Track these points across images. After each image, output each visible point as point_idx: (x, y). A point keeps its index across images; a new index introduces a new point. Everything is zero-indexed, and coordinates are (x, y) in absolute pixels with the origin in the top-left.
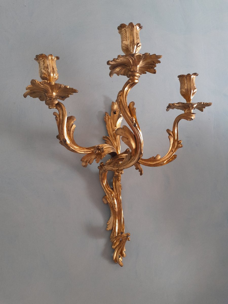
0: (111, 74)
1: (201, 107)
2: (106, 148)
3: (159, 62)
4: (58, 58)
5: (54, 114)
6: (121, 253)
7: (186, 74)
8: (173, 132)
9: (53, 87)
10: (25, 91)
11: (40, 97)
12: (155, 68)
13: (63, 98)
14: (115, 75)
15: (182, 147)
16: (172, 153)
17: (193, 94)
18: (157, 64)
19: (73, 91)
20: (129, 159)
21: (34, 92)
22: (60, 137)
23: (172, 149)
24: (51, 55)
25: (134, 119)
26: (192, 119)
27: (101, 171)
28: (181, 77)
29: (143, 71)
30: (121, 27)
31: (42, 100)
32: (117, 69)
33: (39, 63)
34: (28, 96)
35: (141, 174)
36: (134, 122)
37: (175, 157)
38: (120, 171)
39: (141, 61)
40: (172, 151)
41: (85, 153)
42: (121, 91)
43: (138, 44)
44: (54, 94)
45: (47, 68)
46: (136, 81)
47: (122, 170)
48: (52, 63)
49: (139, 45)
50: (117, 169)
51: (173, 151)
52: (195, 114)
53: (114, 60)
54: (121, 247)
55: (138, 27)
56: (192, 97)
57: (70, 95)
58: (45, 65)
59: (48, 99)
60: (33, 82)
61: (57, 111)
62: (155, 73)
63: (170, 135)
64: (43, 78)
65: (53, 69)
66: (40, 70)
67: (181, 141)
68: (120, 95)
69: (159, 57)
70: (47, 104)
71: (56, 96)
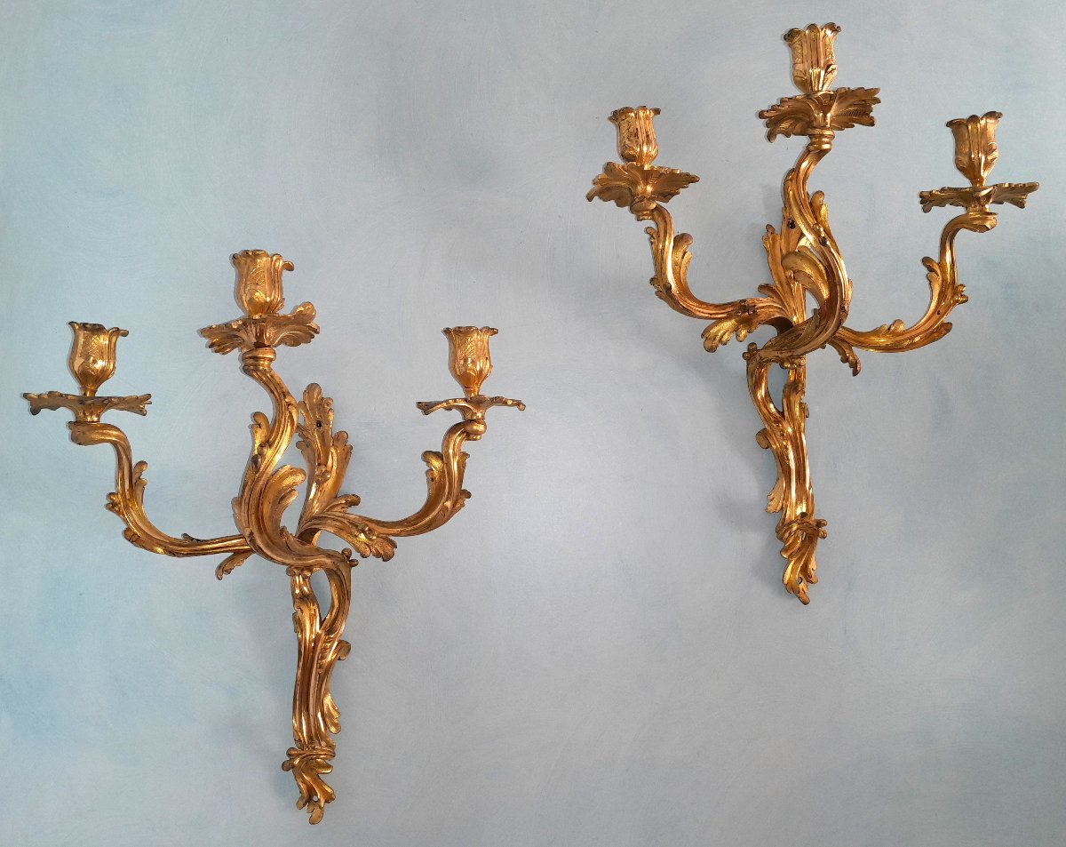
0: (770, 137)
1: (1016, 194)
2: (763, 307)
3: (878, 101)
4: (657, 111)
5: (648, 230)
6: (805, 569)
7: (966, 116)
8: (941, 264)
9: (647, 176)
10: (590, 187)
11: (619, 198)
12: (871, 114)
13: (666, 196)
14: (780, 137)
15: (966, 301)
16: (937, 316)
17: (988, 164)
18: (873, 106)
19: (690, 179)
20: (817, 327)
21: (608, 189)
22: (658, 280)
23: (937, 307)
24: (644, 108)
25: (822, 229)
26: (988, 229)
27: (750, 366)
28: (955, 125)
29: (845, 123)
30: (790, 36)
31: (620, 205)
32: (784, 125)
33: (619, 127)
34: (596, 198)
35: (855, 373)
36: (823, 235)
37: (947, 327)
38: (796, 359)
39: (835, 104)
40: (938, 314)
41: (713, 316)
42: (793, 170)
43: (828, 67)
44: (649, 189)
45: (636, 135)
46: (826, 146)
47: (800, 357)
48: (645, 123)
49: (830, 69)
50: (790, 354)
51: (942, 311)
52: (995, 214)
53: (773, 108)
54: (803, 555)
55: (829, 32)
56: (984, 174)
57: (681, 190)
58: (631, 130)
59: (637, 200)
60: (609, 168)
61: (651, 224)
62: (872, 124)
63: (931, 270)
64: (627, 158)
65: (648, 136)
66: (621, 142)
67: (961, 285)
68: (791, 180)
69: (876, 91)
70: (632, 210)
71: (652, 193)
